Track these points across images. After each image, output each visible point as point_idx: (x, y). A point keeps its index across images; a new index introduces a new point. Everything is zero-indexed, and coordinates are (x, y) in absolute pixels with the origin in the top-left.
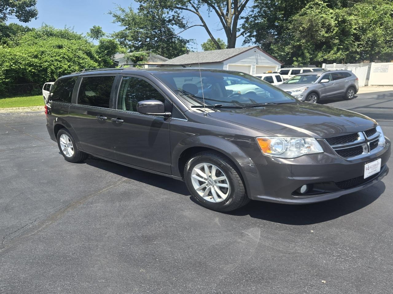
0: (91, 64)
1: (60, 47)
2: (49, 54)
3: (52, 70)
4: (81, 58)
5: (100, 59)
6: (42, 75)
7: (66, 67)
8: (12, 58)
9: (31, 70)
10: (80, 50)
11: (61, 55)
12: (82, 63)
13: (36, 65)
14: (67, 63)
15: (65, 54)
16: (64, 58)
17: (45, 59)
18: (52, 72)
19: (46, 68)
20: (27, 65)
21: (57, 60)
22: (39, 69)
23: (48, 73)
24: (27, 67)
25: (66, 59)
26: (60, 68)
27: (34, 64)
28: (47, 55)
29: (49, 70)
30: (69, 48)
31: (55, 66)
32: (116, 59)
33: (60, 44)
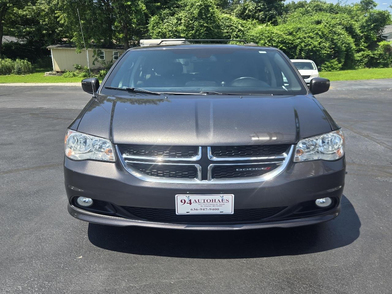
0: (346, 41)
1: (318, 22)
2: (304, 31)
3: (302, 47)
4: (337, 33)
5: (361, 35)
6: (292, 52)
7: (316, 43)
8: (268, 36)
9: (282, 47)
10: (340, 25)
11: (316, 31)
12: (335, 40)
13: (288, 42)
14: (318, 39)
15: (319, 30)
16: (317, 34)
17: (298, 36)
18: (301, 50)
19: (297, 45)
20: (280, 42)
21: (309, 37)
22: (290, 46)
23: (297, 50)
24: (279, 44)
25: (320, 35)
26: (310, 45)
27: (287, 42)
28: (302, 31)
29: (299, 48)
30: (327, 23)
31: (305, 43)
32: (384, 33)
33: (320, 19)
